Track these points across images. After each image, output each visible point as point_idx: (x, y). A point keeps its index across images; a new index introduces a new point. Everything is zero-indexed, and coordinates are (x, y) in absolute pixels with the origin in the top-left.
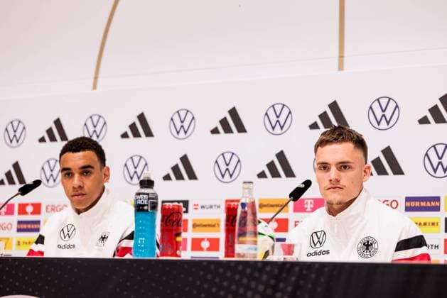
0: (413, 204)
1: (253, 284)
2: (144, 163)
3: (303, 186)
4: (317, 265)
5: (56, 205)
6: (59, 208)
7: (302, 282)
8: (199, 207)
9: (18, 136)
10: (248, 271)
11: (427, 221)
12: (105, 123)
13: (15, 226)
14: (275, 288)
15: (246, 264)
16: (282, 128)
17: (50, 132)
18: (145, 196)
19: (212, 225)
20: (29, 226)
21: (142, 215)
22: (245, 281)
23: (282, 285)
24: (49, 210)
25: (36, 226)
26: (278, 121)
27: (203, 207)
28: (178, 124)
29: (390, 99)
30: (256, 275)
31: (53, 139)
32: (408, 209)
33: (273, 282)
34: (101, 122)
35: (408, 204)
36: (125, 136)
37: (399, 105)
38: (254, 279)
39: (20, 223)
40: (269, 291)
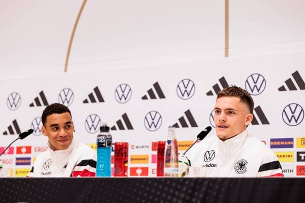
0: (275, 143)
1: (177, 193)
2: (99, 119)
3: (206, 130)
4: (219, 180)
5: (41, 147)
6: (43, 149)
7: (209, 191)
8: (135, 147)
9: (16, 103)
10: (174, 184)
11: (285, 154)
12: (73, 94)
13: (14, 161)
14: (192, 196)
15: (172, 180)
16: (188, 95)
17: (37, 100)
18: (104, 137)
19: (144, 159)
20: (24, 161)
21: (102, 150)
22: (171, 191)
23: (196, 194)
24: (37, 150)
25: (28, 161)
26: (186, 91)
27: (137, 147)
28: (121, 94)
29: (259, 75)
30: (179, 187)
31: (39, 104)
32: (272, 147)
33: (190, 191)
34: (70, 93)
35: (272, 143)
36: (86, 101)
37: (265, 79)
38: (178, 190)
39: (17, 159)
40: (188, 198)
